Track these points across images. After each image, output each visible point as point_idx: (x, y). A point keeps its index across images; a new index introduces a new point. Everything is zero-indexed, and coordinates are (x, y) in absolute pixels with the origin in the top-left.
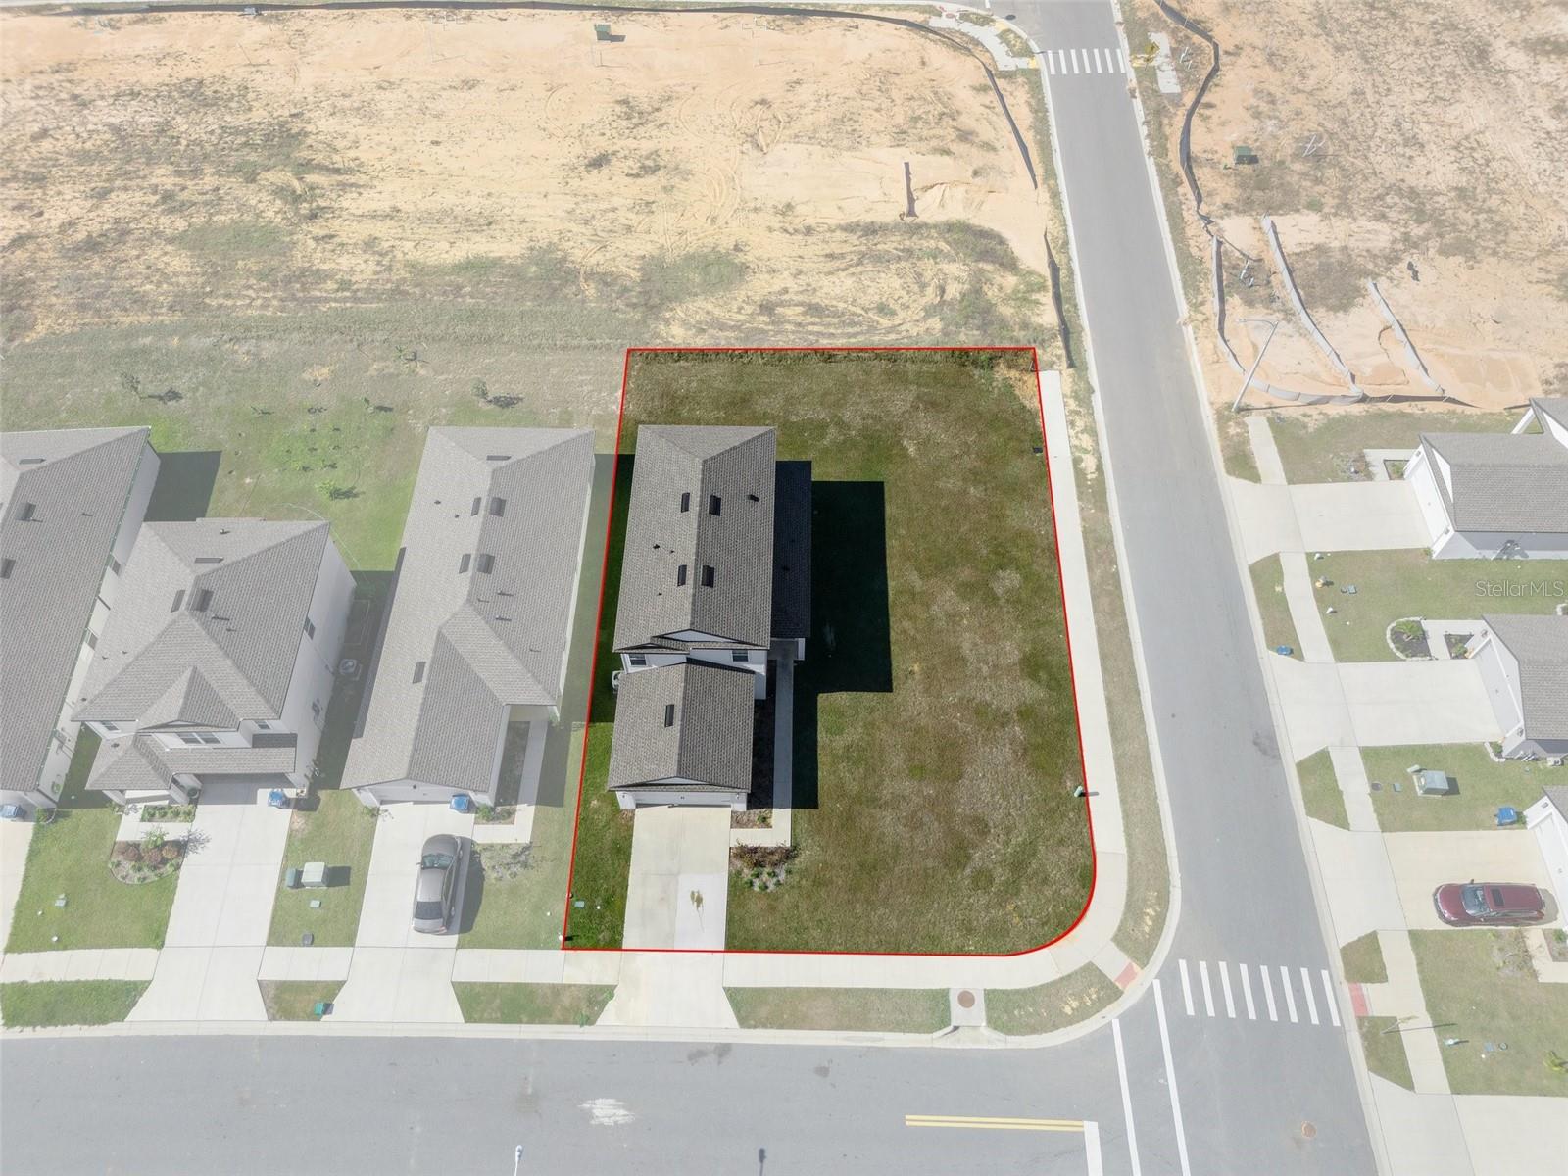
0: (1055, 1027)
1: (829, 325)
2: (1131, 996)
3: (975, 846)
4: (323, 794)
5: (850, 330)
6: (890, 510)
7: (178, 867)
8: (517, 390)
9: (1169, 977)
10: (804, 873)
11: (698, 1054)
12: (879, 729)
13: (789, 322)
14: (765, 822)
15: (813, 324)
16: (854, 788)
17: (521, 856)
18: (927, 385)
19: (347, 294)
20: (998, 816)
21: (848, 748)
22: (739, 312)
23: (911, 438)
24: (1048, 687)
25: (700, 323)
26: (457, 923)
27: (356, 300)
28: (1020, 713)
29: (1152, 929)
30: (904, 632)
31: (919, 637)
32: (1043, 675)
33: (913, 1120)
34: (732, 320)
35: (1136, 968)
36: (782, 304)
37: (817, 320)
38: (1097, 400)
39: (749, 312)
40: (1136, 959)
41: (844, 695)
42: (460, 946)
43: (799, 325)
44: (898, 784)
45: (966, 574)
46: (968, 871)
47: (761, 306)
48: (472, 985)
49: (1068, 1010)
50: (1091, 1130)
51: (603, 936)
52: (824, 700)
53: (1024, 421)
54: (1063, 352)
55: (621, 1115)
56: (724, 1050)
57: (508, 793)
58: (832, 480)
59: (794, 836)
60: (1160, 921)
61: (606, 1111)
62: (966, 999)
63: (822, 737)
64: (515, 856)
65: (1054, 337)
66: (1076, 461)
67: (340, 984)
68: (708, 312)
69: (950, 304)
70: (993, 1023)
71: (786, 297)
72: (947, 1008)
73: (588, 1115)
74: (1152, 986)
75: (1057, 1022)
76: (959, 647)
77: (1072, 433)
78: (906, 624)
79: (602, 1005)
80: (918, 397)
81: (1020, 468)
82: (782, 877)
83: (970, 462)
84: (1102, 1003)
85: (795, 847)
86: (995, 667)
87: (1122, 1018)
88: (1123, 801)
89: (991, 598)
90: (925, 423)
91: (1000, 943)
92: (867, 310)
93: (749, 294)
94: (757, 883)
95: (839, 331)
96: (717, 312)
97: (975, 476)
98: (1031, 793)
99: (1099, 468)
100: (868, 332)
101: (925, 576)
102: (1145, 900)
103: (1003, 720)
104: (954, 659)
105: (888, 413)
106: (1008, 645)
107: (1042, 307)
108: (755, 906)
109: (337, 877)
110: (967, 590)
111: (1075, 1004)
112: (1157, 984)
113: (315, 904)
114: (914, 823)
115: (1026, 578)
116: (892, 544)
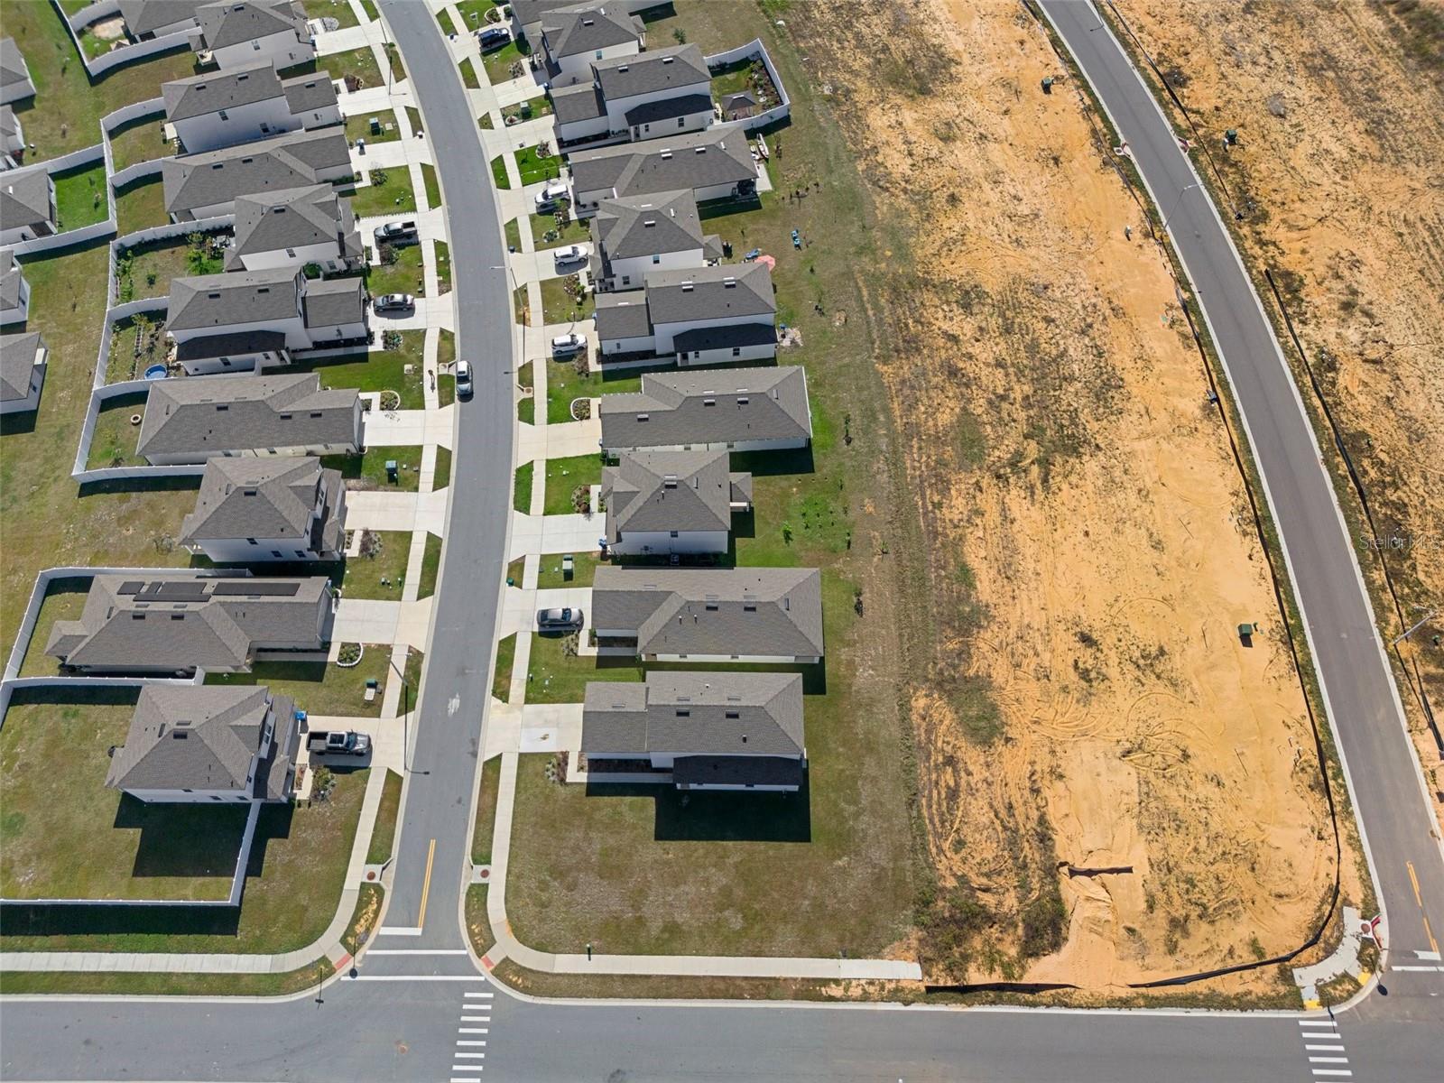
0: (467, 919)
1: (939, 805)
2: (478, 963)
3: (561, 883)
4: (610, 561)
5: (936, 820)
6: (788, 846)
7: (578, 512)
8: (868, 613)
9: (485, 986)
10: (553, 790)
11: (475, 743)
12: (631, 832)
13: (939, 776)
14: (581, 769)
15: (939, 793)
16: (597, 816)
17: (572, 653)
18: (893, 875)
19: (930, 508)
20: (577, 897)
21: (620, 813)
22: (944, 742)
23: (849, 863)
24: (657, 939)
25: (931, 716)
26: (543, 630)
27: (925, 514)
28: (640, 917)
29: (511, 980)
30: (696, 850)
31: (693, 859)
32: (666, 935)
33: (433, 843)
34: (936, 736)
35: (492, 968)
36: (956, 771)
37: (943, 796)
38: (898, 1007)
39: (945, 749)
40: (496, 968)
41: (654, 812)
42: (533, 633)
43: (937, 783)
44: (598, 841)
45: (739, 893)
46: (548, 878)
47: (952, 757)
48: (515, 642)
49: (474, 927)
50: (417, 931)
51: (532, 695)
52: (651, 801)
53: (870, 946)
54: (941, 983)
55: (452, 711)
56: (475, 755)
57: (604, 642)
58: (811, 808)
59: (571, 784)
60: (514, 986)
61: (455, 703)
62: (485, 874)
63: (628, 799)
64: (572, 650)
65: (955, 979)
66: (837, 982)
67: (521, 587)
68: (941, 721)
69: (972, 896)
70: (472, 886)
71: (963, 774)
72: (482, 864)
73: (453, 697)
74: (481, 975)
75: (470, 920)
76: (685, 883)
77: (863, 982)
78: (701, 851)
79: (500, 698)
80: (883, 869)
81: (827, 937)
82: (552, 778)
83: (831, 903)
84: (475, 945)
85: (567, 784)
86: (671, 905)
87: (467, 956)
88: (584, 975)
89: (721, 908)
90: (861, 874)
91: (512, 892)
92: (957, 831)
93: (963, 749)
94: (550, 766)
95: (935, 812)
96: (943, 727)
97: (819, 906)
98: (590, 919)
99: (831, 999)
100: (936, 833)
101: (736, 866)
102: (527, 979)
103: (636, 907)
104: (677, 881)
105: (869, 847)
106: (687, 915)
107: (987, 973)
108: (539, 766)
109: (568, 575)
110: (726, 892)
111: (476, 931)
112: (482, 979)
113: (556, 569)
114: (576, 849)
115: (738, 933)
116: (761, 845)
